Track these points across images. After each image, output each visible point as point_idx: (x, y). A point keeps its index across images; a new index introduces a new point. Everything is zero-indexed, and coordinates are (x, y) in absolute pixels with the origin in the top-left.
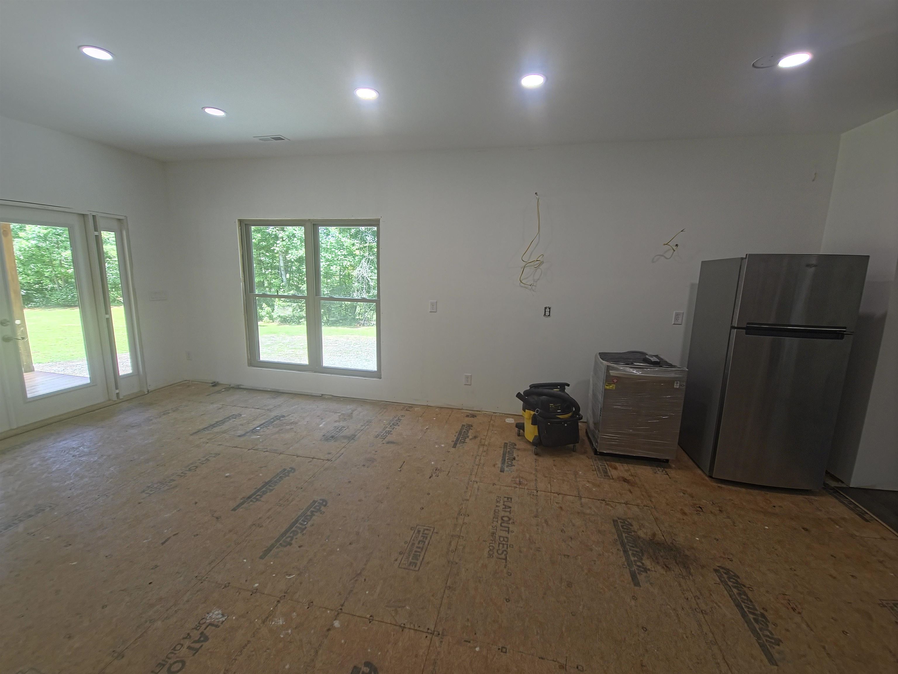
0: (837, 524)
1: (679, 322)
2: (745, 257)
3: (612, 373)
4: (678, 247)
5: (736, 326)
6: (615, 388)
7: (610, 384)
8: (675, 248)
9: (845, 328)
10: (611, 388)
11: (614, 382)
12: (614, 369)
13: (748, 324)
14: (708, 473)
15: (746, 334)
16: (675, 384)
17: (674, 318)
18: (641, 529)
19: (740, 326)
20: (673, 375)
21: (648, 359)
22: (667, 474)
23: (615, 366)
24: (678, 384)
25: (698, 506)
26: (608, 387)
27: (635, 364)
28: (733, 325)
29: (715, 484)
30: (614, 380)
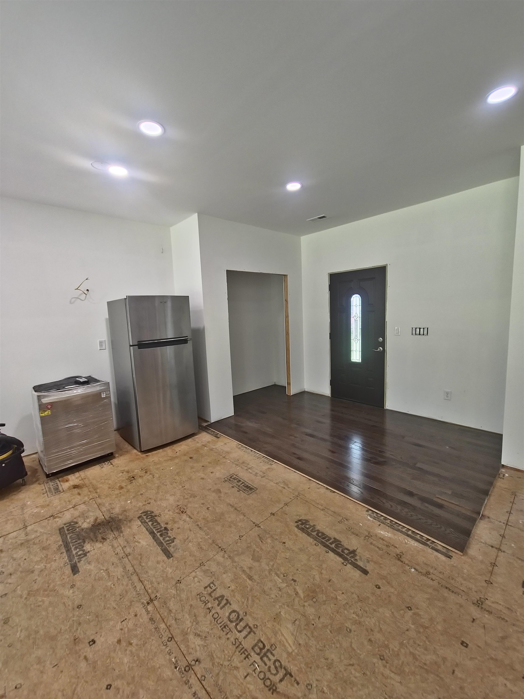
0: (206, 447)
1: (104, 347)
2: (126, 298)
3: (45, 401)
4: (89, 291)
5: (132, 345)
6: (51, 413)
7: (45, 411)
8: (86, 292)
9: (187, 337)
10: (47, 414)
11: (48, 408)
12: (45, 397)
13: (138, 342)
14: (139, 450)
15: (139, 348)
16: (102, 395)
17: (99, 346)
18: (85, 521)
19: (134, 344)
20: (98, 388)
21: (78, 380)
22: (112, 464)
23: (46, 394)
24: (105, 394)
25: (132, 477)
26: (43, 415)
27: (66, 387)
28: (130, 344)
29: (144, 455)
30: (48, 407)
